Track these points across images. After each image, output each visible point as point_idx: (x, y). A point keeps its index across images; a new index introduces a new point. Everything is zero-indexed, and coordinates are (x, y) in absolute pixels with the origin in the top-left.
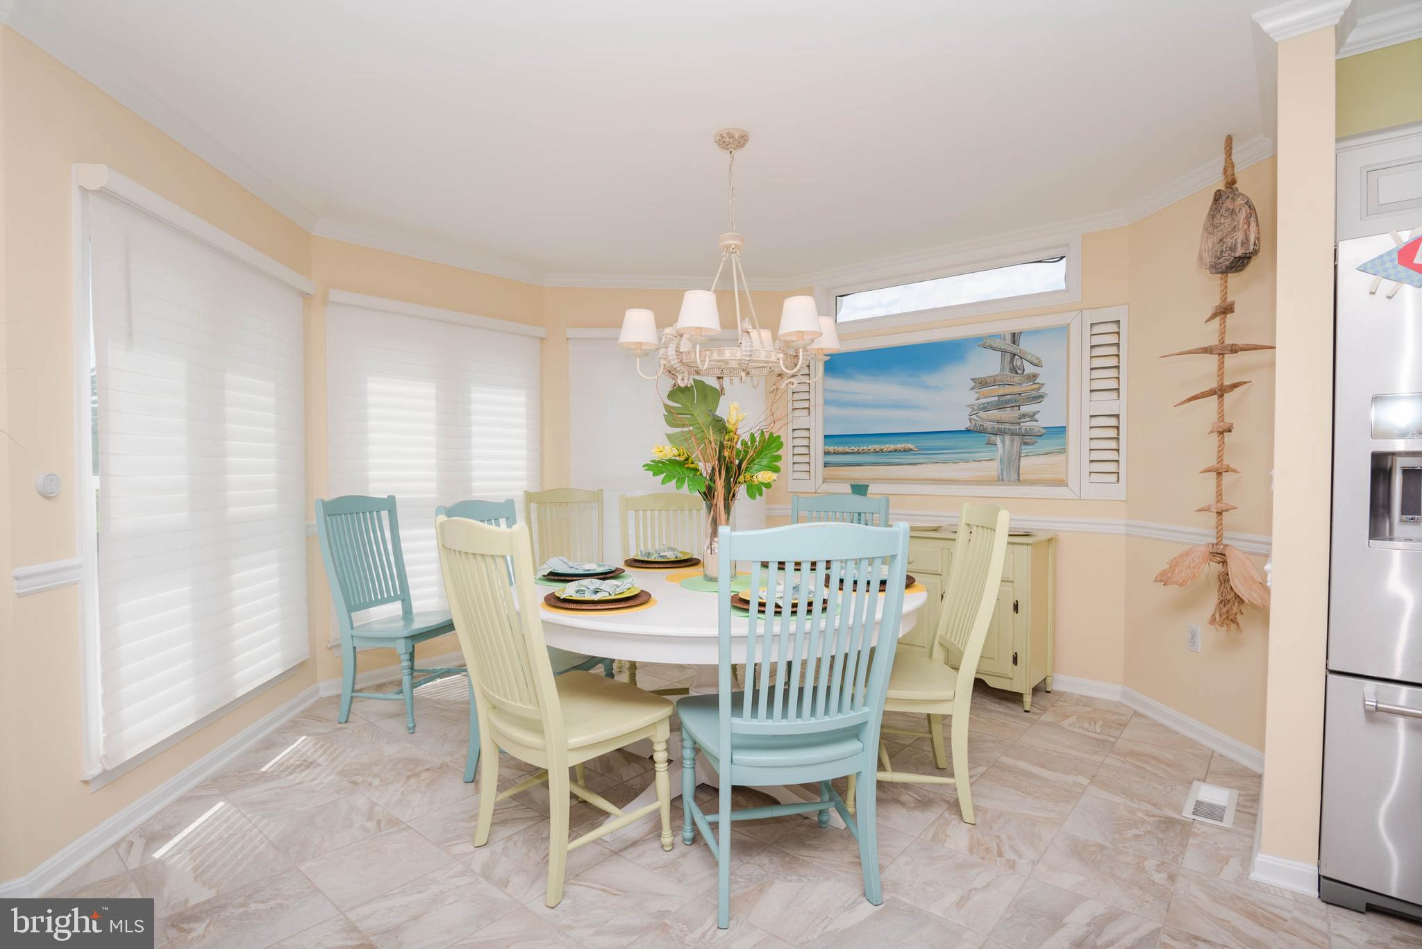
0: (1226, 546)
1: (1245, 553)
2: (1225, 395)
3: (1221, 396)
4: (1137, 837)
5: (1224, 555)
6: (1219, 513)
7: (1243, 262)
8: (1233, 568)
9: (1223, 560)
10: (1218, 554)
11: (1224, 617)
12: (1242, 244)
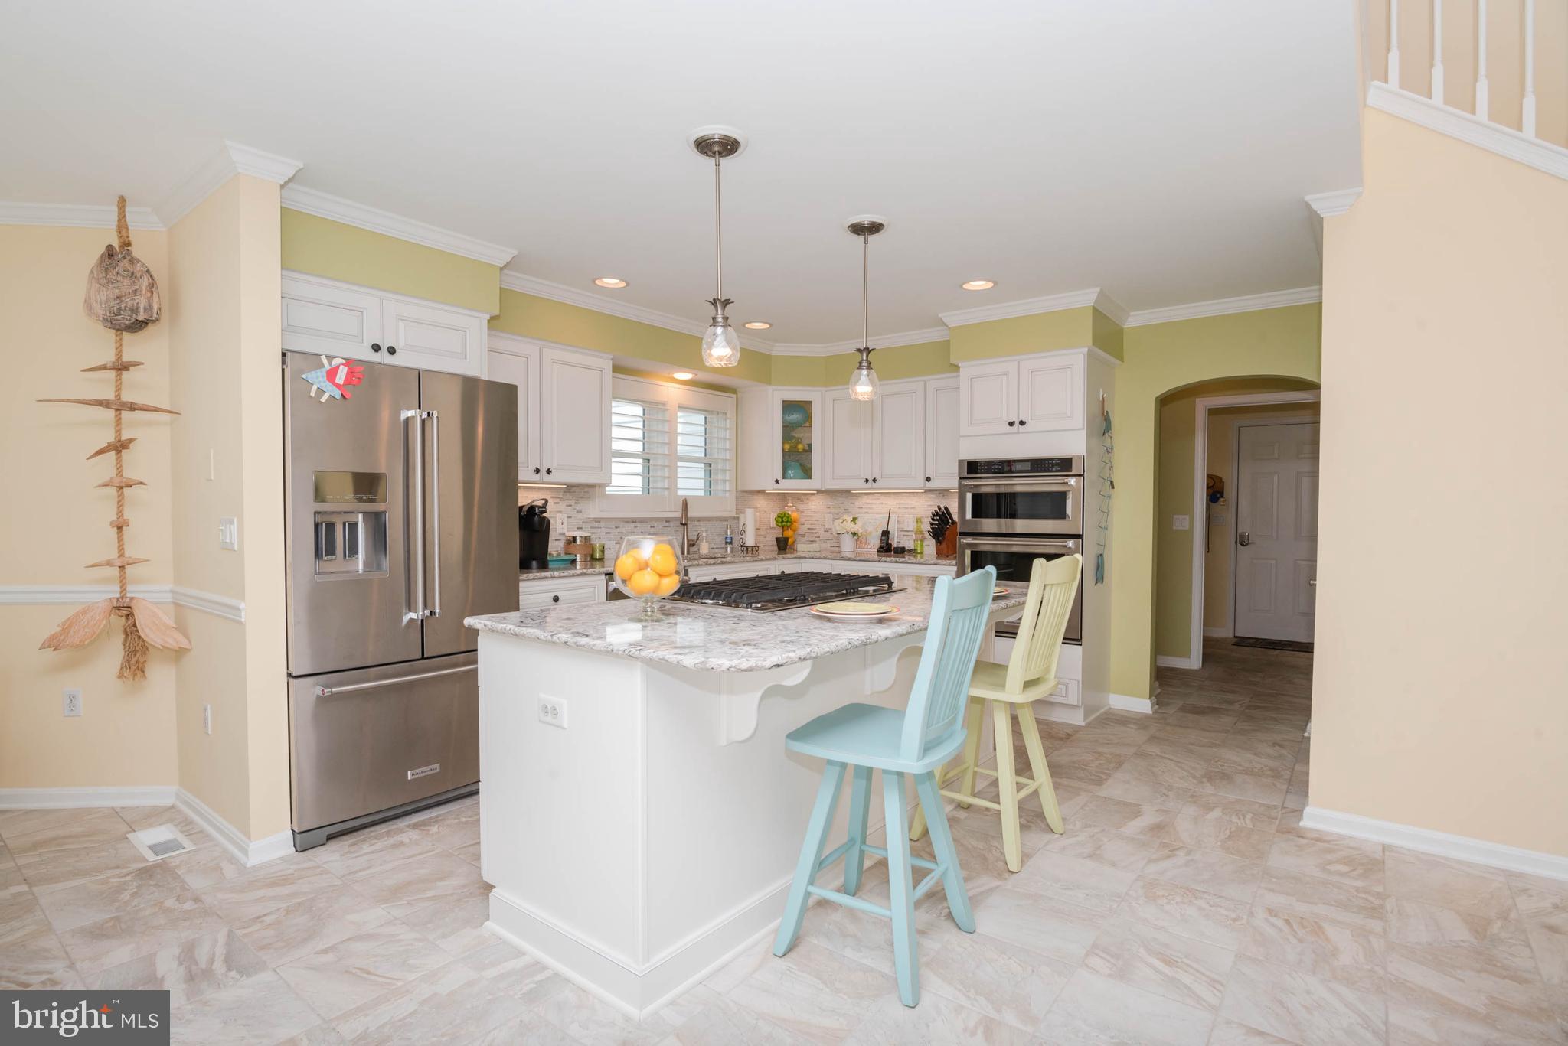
0: (132, 599)
1: (156, 603)
2: (123, 451)
3: (119, 452)
4: (134, 895)
5: (130, 607)
6: (122, 567)
7: (141, 326)
8: (140, 618)
9: (129, 613)
10: (123, 607)
11: (133, 668)
12: (145, 309)
